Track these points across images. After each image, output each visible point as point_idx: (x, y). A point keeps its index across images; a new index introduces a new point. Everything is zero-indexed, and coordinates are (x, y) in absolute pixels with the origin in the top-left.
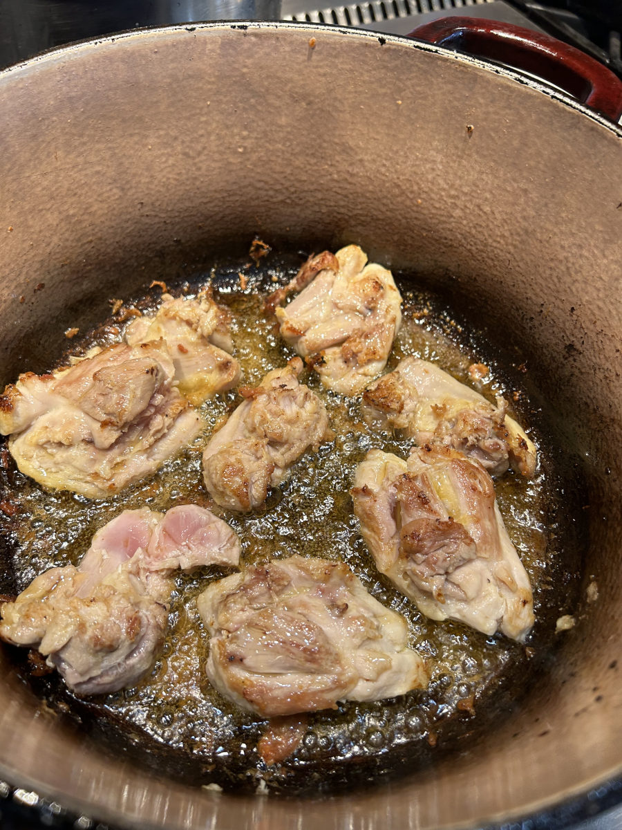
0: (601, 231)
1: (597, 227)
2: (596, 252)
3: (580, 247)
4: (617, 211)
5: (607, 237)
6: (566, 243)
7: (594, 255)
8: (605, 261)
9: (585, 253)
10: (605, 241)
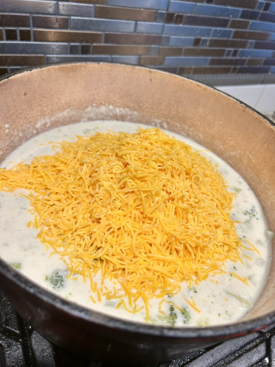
0: (27, 107)
1: (25, 107)
2: (30, 113)
3: (26, 118)
4: (26, 96)
5: (29, 106)
6: (22, 123)
7: (31, 114)
8: (35, 111)
9: (28, 117)
10: (30, 107)
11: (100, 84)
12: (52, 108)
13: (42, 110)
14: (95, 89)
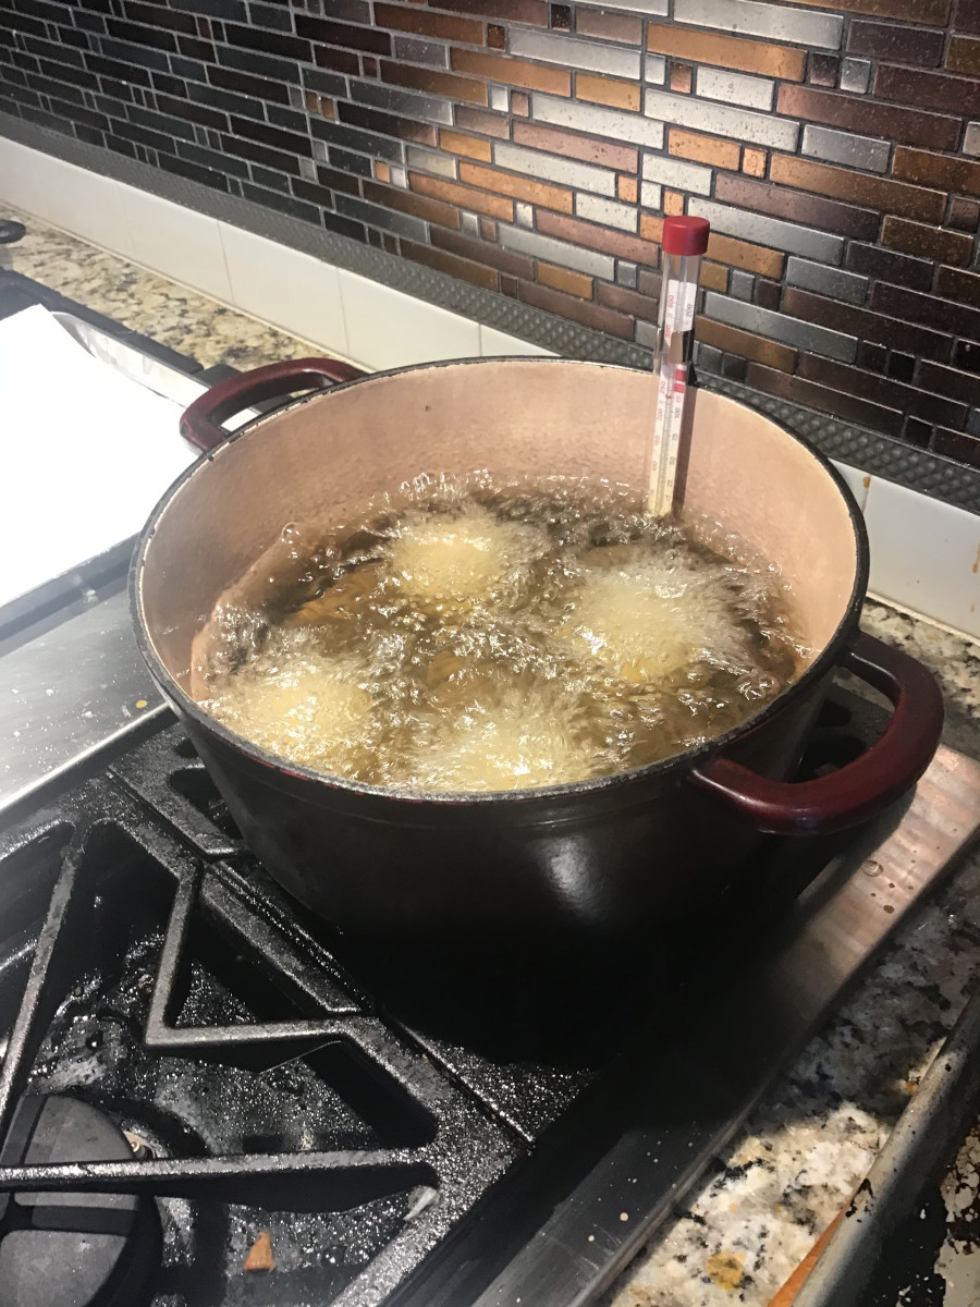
11: (605, 413)
12: (489, 446)
13: (466, 444)
14: (594, 422)
